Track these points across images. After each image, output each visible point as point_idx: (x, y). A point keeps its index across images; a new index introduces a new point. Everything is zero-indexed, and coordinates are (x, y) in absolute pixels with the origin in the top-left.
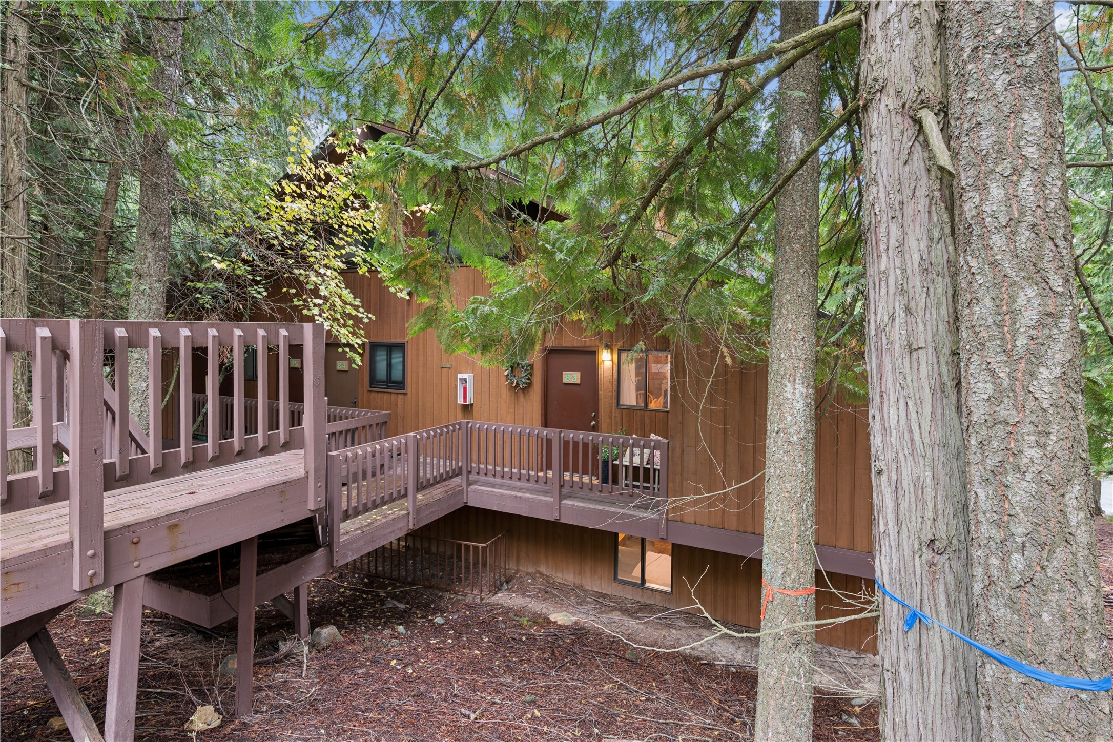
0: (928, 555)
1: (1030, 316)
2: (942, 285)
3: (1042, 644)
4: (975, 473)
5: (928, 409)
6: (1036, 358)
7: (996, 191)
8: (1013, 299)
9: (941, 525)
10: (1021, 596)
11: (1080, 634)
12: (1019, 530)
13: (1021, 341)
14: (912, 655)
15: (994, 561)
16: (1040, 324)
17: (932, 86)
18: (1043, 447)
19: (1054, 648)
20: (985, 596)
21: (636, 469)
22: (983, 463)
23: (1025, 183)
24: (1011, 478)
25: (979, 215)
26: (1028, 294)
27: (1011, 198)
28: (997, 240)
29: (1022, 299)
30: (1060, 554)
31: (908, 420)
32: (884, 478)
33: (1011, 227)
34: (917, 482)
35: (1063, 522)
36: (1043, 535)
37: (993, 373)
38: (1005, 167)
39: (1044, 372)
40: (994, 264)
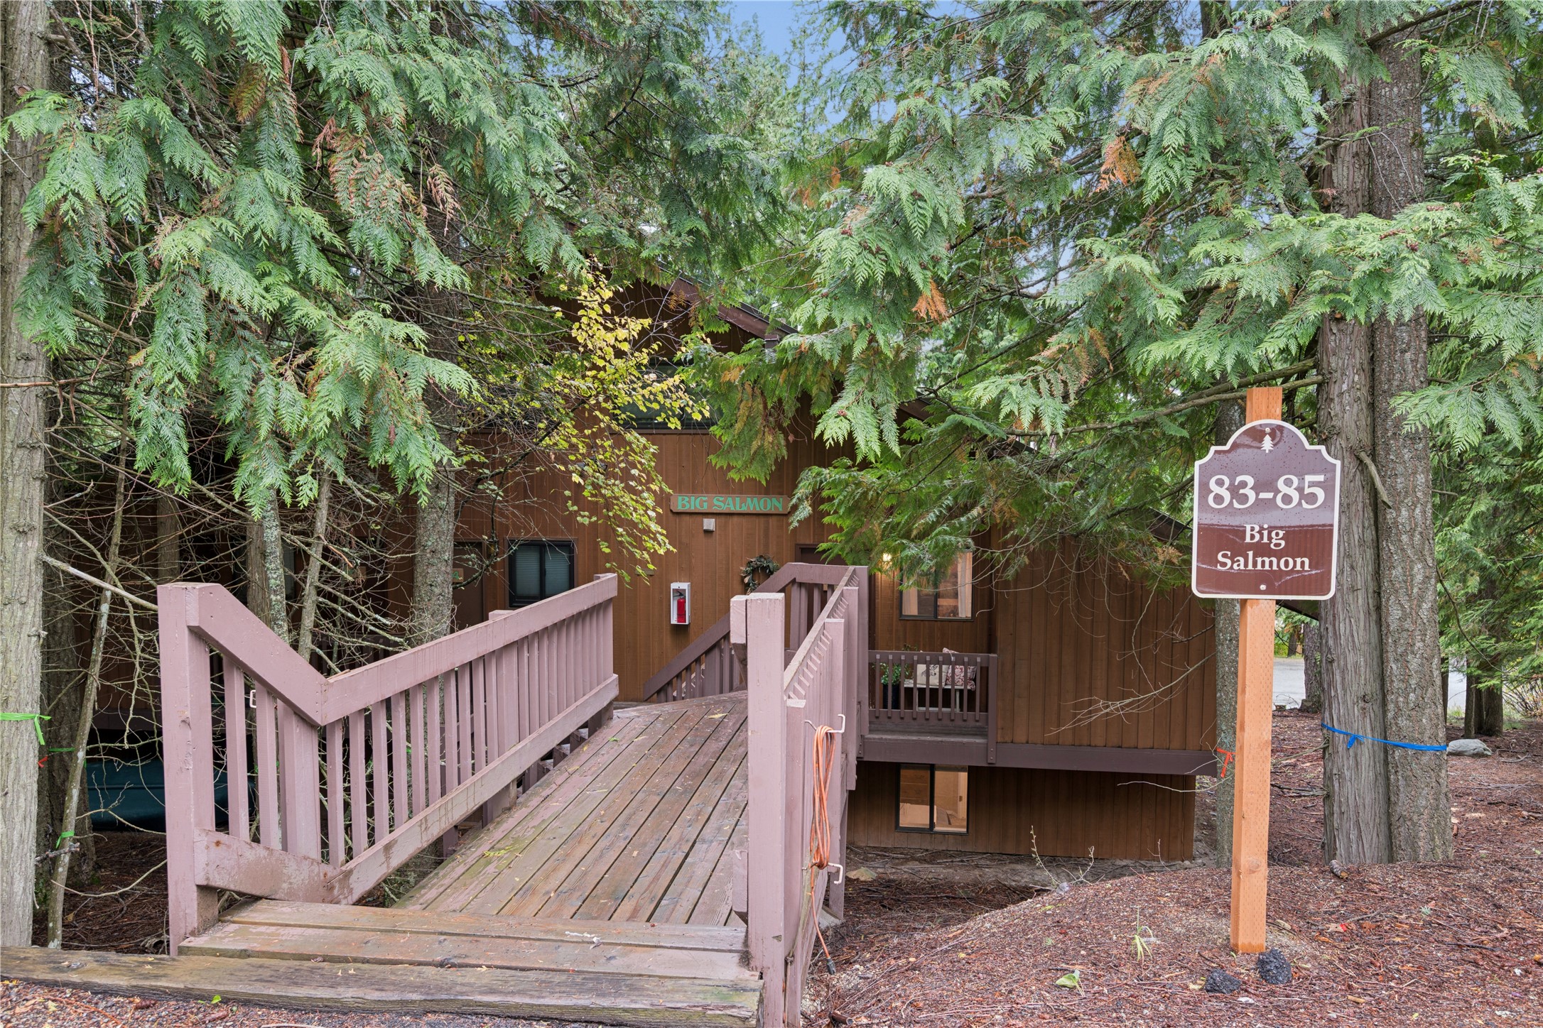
0: (1361, 704)
1: (1419, 578)
2: (1370, 553)
3: (1422, 734)
4: (1391, 656)
5: (1362, 624)
6: (1421, 598)
7: (1404, 513)
8: (1412, 569)
9: (1369, 687)
10: (1414, 713)
11: (1437, 726)
12: (1413, 682)
13: (1415, 590)
14: (1352, 762)
15: (1401, 699)
16: (1424, 582)
17: (1365, 438)
18: (1423, 641)
19: (1428, 733)
20: (1395, 718)
21: (934, 692)
22: (1395, 651)
23: (1418, 511)
24: (1410, 657)
25: (1396, 522)
26: (1418, 566)
27: (1411, 517)
28: (1405, 538)
29: (1416, 570)
30: (1430, 690)
31: (1351, 631)
32: (1335, 664)
33: (1411, 533)
34: (1356, 665)
35: (1431, 676)
36: (1423, 683)
37: (1402, 606)
38: (1408, 500)
39: (1425, 606)
40: (1403, 550)
